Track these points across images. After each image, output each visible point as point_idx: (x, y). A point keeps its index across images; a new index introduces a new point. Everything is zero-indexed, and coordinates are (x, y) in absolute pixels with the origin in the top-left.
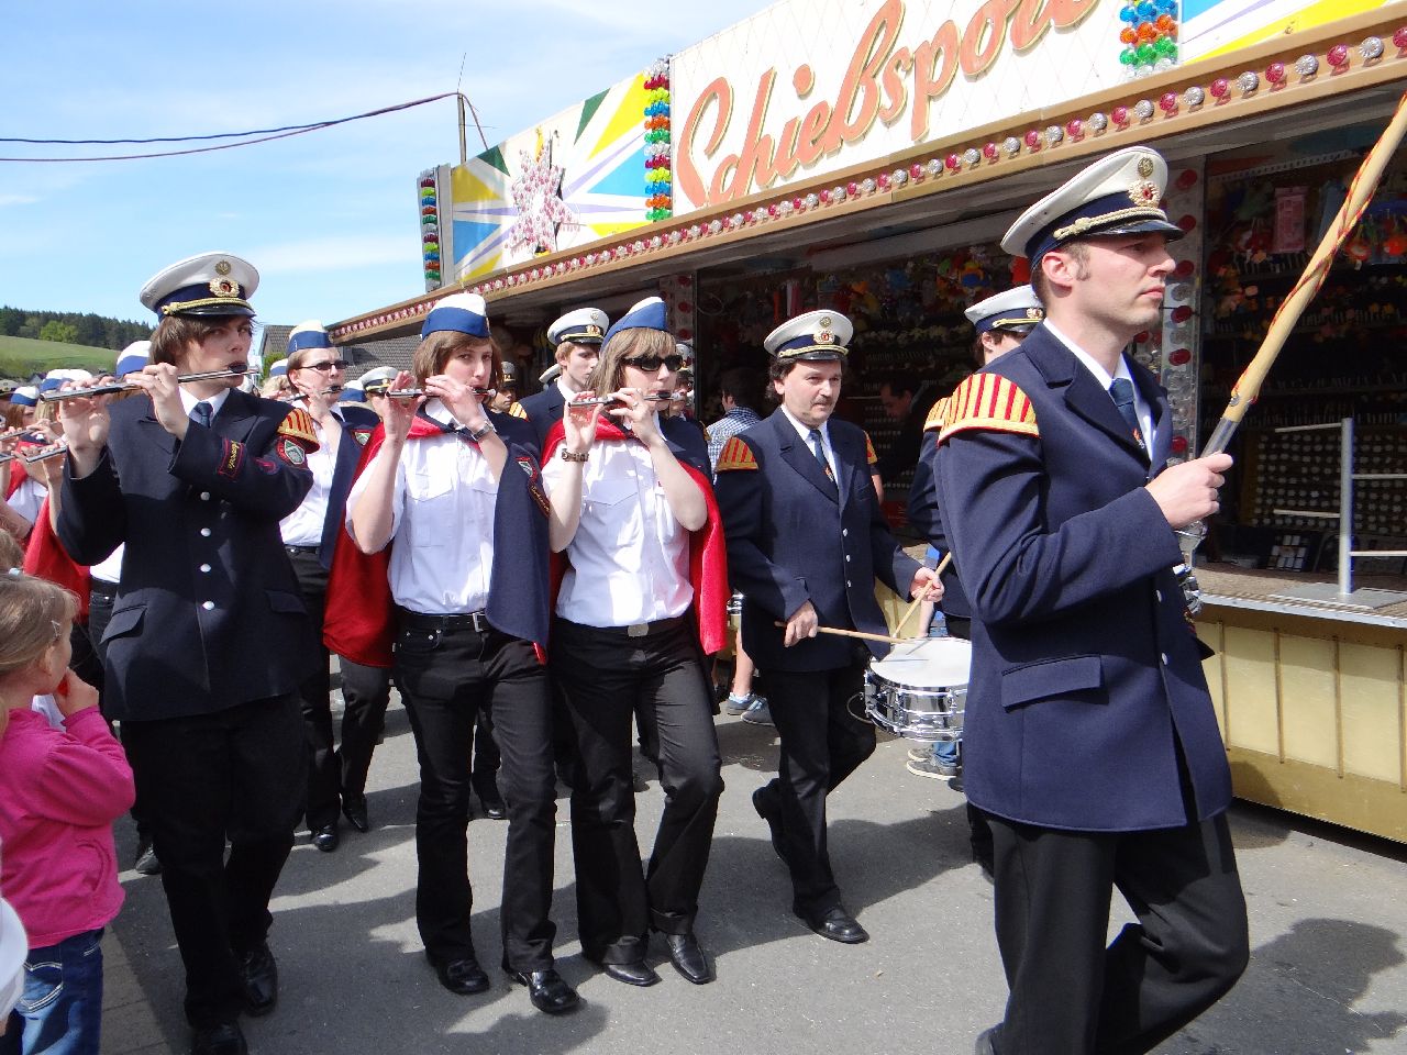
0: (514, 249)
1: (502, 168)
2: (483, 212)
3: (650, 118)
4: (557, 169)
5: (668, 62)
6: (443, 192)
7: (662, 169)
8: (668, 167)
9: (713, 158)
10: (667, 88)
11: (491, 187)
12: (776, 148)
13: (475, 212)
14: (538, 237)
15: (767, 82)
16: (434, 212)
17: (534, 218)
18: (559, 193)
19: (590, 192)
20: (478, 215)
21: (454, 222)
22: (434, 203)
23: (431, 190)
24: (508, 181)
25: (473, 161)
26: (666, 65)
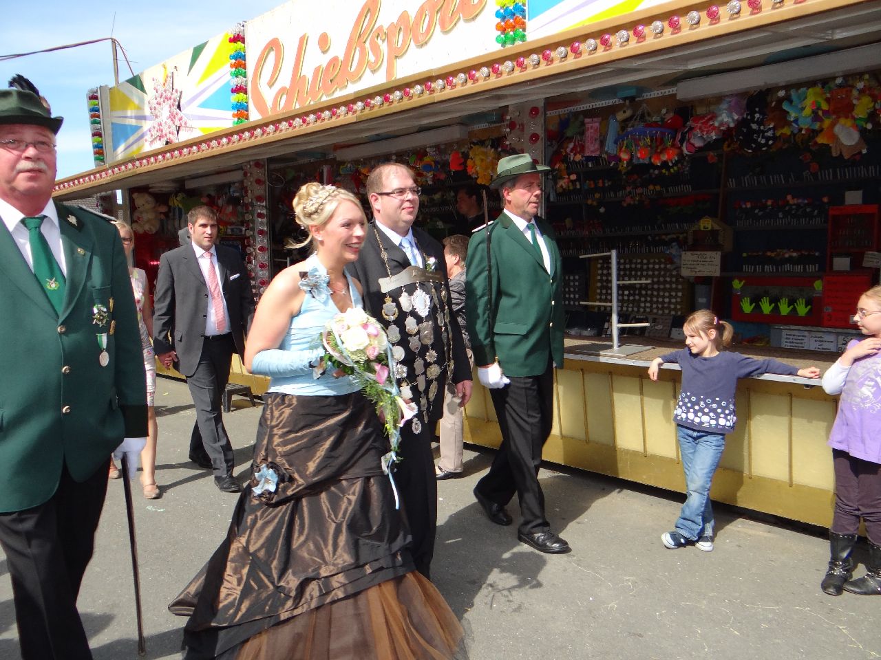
0: (152, 142)
1: (142, 89)
2: (131, 117)
3: (233, 61)
4: (177, 91)
5: (243, 26)
6: (104, 104)
7: (241, 94)
8: (245, 92)
9: (273, 88)
10: (243, 42)
11: (136, 101)
12: (310, 82)
13: (126, 117)
14: (166, 136)
15: (303, 41)
16: (98, 117)
17: (163, 124)
18: (179, 107)
19: (198, 107)
20: (127, 120)
21: (112, 124)
22: (98, 111)
23: (96, 102)
24: (147, 98)
25: (123, 83)
26: (242, 28)
